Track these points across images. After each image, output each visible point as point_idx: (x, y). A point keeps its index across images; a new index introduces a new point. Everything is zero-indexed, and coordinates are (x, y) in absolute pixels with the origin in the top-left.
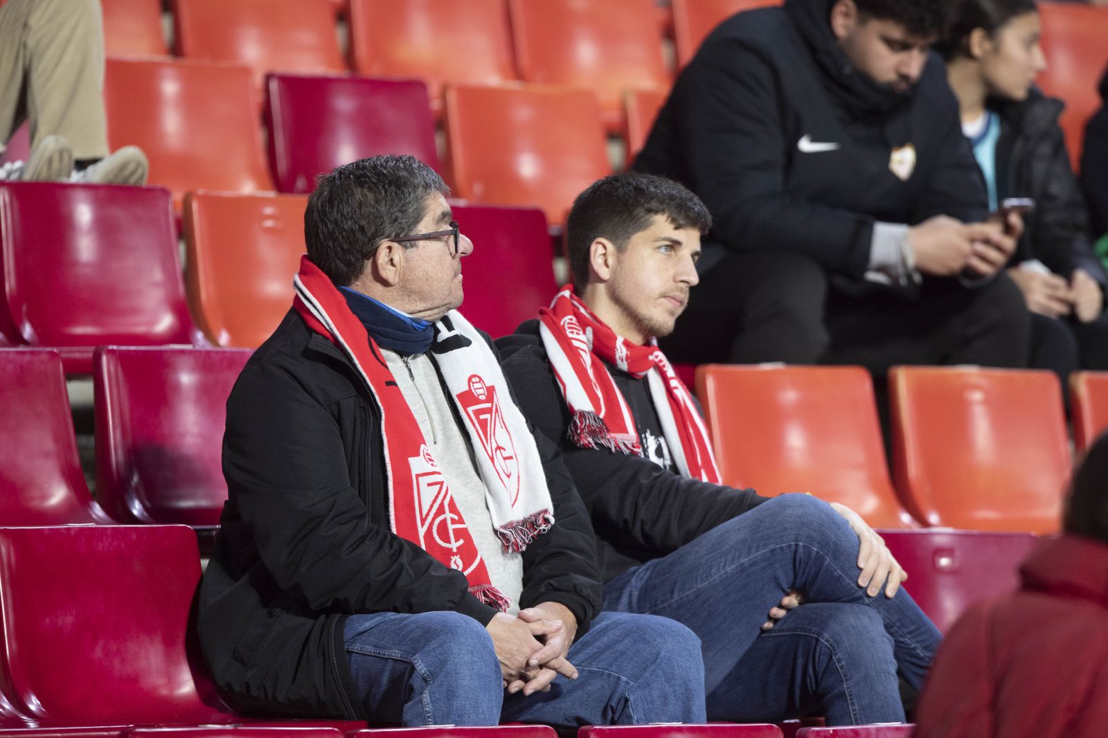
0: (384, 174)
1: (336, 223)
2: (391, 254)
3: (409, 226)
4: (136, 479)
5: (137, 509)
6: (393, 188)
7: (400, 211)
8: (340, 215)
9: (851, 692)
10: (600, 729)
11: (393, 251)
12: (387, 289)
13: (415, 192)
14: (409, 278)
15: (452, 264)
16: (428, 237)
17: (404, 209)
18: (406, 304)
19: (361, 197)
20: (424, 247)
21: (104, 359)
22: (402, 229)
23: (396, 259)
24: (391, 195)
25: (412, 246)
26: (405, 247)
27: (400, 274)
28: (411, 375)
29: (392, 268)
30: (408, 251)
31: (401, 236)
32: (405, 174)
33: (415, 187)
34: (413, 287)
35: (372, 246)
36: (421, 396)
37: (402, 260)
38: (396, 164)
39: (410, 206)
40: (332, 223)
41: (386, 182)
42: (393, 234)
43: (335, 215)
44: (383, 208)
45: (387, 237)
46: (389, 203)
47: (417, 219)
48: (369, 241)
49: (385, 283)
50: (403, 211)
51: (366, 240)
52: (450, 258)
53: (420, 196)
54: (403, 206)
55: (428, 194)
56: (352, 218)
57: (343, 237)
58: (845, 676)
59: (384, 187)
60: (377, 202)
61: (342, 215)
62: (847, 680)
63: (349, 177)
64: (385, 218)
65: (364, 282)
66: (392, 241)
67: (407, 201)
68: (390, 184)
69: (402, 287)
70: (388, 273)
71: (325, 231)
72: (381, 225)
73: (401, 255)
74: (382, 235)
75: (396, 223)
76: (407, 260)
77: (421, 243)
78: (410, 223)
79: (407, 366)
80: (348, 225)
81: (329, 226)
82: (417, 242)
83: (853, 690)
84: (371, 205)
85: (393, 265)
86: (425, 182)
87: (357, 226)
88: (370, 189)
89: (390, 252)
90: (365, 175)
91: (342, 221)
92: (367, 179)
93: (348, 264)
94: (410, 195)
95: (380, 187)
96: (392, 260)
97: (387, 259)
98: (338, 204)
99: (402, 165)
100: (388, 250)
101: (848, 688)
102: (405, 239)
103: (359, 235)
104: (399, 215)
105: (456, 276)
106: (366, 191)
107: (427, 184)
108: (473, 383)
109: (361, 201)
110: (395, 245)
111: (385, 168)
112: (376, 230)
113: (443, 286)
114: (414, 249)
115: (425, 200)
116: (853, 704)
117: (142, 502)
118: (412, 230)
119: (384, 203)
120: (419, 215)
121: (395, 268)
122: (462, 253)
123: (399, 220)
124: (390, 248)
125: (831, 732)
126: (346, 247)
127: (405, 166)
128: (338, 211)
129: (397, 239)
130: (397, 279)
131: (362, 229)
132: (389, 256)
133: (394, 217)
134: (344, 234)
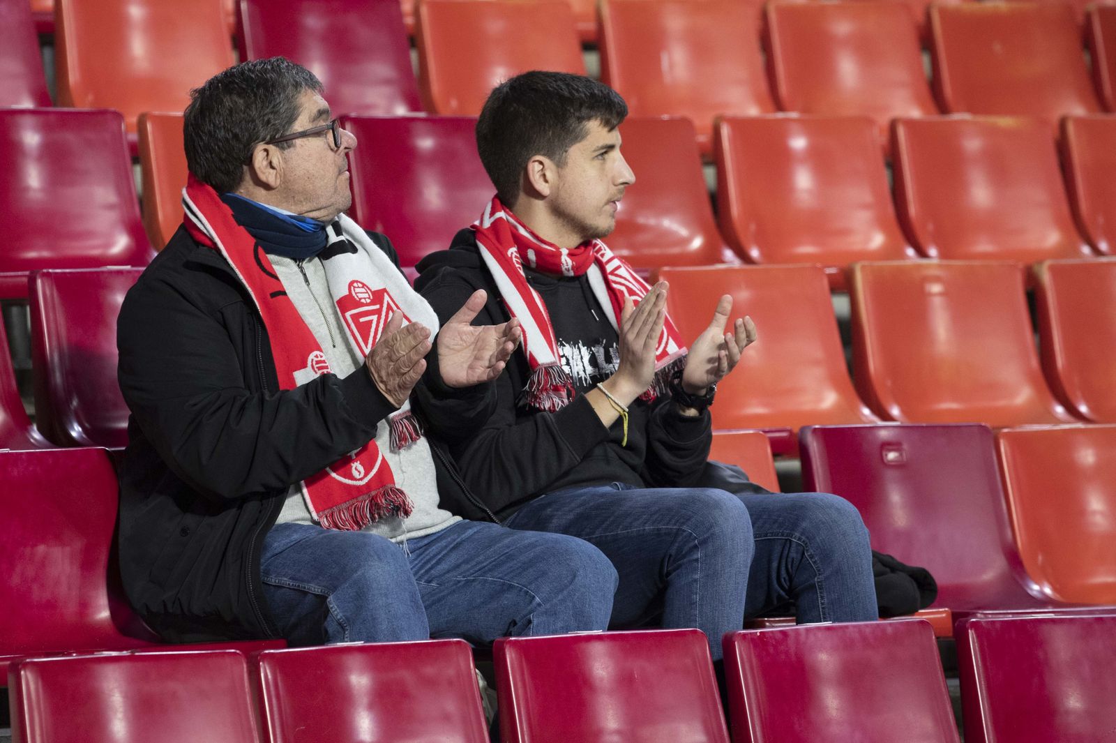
0: (252, 78)
1: (210, 134)
2: (270, 157)
3: (284, 127)
4: (75, 403)
5: (76, 431)
6: (261, 91)
7: (271, 113)
8: (212, 125)
9: (822, 585)
10: (515, 640)
11: (270, 153)
12: (271, 192)
13: (285, 91)
14: (290, 178)
15: (335, 161)
16: (304, 135)
17: (276, 109)
18: (291, 205)
19: (230, 104)
20: (302, 146)
21: (39, 282)
22: (278, 131)
23: (275, 163)
24: (260, 98)
25: (289, 147)
26: (283, 148)
27: (280, 176)
28: (306, 280)
29: (272, 171)
30: (286, 152)
31: (277, 137)
32: (274, 76)
33: (284, 88)
34: (296, 187)
35: (248, 152)
36: (317, 301)
37: (281, 161)
38: (263, 67)
39: (281, 105)
40: (206, 134)
41: (255, 86)
42: (268, 137)
43: (208, 127)
44: (254, 113)
45: (262, 141)
46: (259, 105)
47: (292, 119)
48: (245, 147)
49: (267, 187)
50: (275, 113)
51: (241, 146)
52: (331, 154)
53: (291, 95)
54: (273, 107)
55: (300, 92)
56: (224, 127)
57: (219, 147)
58: (819, 570)
59: (252, 90)
60: (248, 106)
61: (214, 125)
62: (820, 574)
63: (218, 86)
64: (257, 121)
65: (248, 188)
66: (268, 143)
67: (278, 101)
68: (258, 87)
69: (285, 189)
70: (268, 176)
71: (201, 144)
72: (254, 129)
73: (279, 156)
74: (257, 139)
75: (270, 125)
76: (286, 161)
77: (298, 142)
78: (284, 123)
79: (302, 271)
80: (221, 134)
81: (204, 138)
82: (294, 141)
83: (824, 584)
84: (241, 110)
85: (273, 168)
86: (295, 81)
87: (230, 134)
88: (239, 95)
89: (268, 155)
90: (234, 82)
91: (215, 132)
92: (236, 86)
93: (228, 173)
94: (279, 94)
95: (249, 91)
96: (271, 163)
97: (265, 163)
98: (210, 115)
99: (269, 67)
100: (265, 153)
101: (819, 582)
102: (282, 140)
103: (234, 143)
104: (271, 116)
105: (340, 173)
106: (235, 98)
107: (297, 82)
108: (354, 287)
109: (231, 108)
110: (271, 148)
111: (253, 73)
112: (250, 136)
113: (326, 183)
114: (292, 149)
115: (297, 98)
116: (822, 598)
117: (81, 425)
118: (287, 129)
119: (254, 106)
120: (292, 114)
121: (275, 171)
122: (346, 148)
123: (272, 122)
124: (266, 150)
125: (758, 634)
126: (224, 156)
127: (272, 68)
128: (210, 121)
129: (272, 141)
130: (278, 181)
131: (236, 136)
132: (267, 159)
133: (266, 119)
134: (220, 144)
